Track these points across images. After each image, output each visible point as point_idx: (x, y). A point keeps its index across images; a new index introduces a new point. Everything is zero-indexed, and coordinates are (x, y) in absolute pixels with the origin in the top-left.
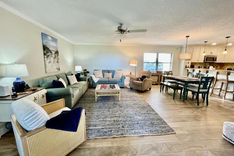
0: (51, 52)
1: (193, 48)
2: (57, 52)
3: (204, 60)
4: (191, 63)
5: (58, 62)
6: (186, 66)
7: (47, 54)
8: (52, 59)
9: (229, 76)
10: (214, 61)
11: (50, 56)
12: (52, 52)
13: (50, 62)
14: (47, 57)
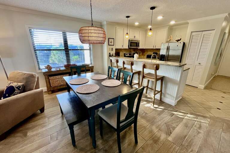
1: (116, 27)
3: (129, 46)
4: (116, 49)
6: (110, 53)
9: (157, 71)
10: (138, 47)
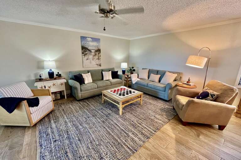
0: (89, 51)
2: (99, 51)
5: (99, 59)
7: (85, 53)
8: (91, 57)
11: (88, 54)
12: (91, 51)
13: (88, 59)
14: (84, 55)
